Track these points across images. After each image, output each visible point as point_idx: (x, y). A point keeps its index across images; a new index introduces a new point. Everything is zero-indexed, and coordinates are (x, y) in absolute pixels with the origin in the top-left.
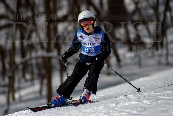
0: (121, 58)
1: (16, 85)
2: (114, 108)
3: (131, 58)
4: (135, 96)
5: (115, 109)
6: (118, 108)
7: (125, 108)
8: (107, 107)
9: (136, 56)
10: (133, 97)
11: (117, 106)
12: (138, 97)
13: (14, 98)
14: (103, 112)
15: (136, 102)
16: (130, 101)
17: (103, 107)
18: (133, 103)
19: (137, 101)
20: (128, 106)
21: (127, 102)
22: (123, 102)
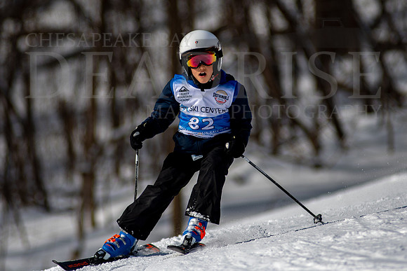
0: (347, 128)
1: (100, 192)
2: (330, 246)
3: (371, 130)
4: (379, 218)
5: (332, 249)
6: (340, 246)
7: (357, 246)
8: (314, 243)
9: (381, 124)
10: (374, 220)
11: (338, 242)
12: (386, 221)
13: (94, 224)
14: (305, 254)
15: (383, 233)
16: (369, 229)
17: (305, 243)
18: (374, 233)
19: (385, 230)
20: (362, 241)
21: (360, 233)
22: (350, 233)
